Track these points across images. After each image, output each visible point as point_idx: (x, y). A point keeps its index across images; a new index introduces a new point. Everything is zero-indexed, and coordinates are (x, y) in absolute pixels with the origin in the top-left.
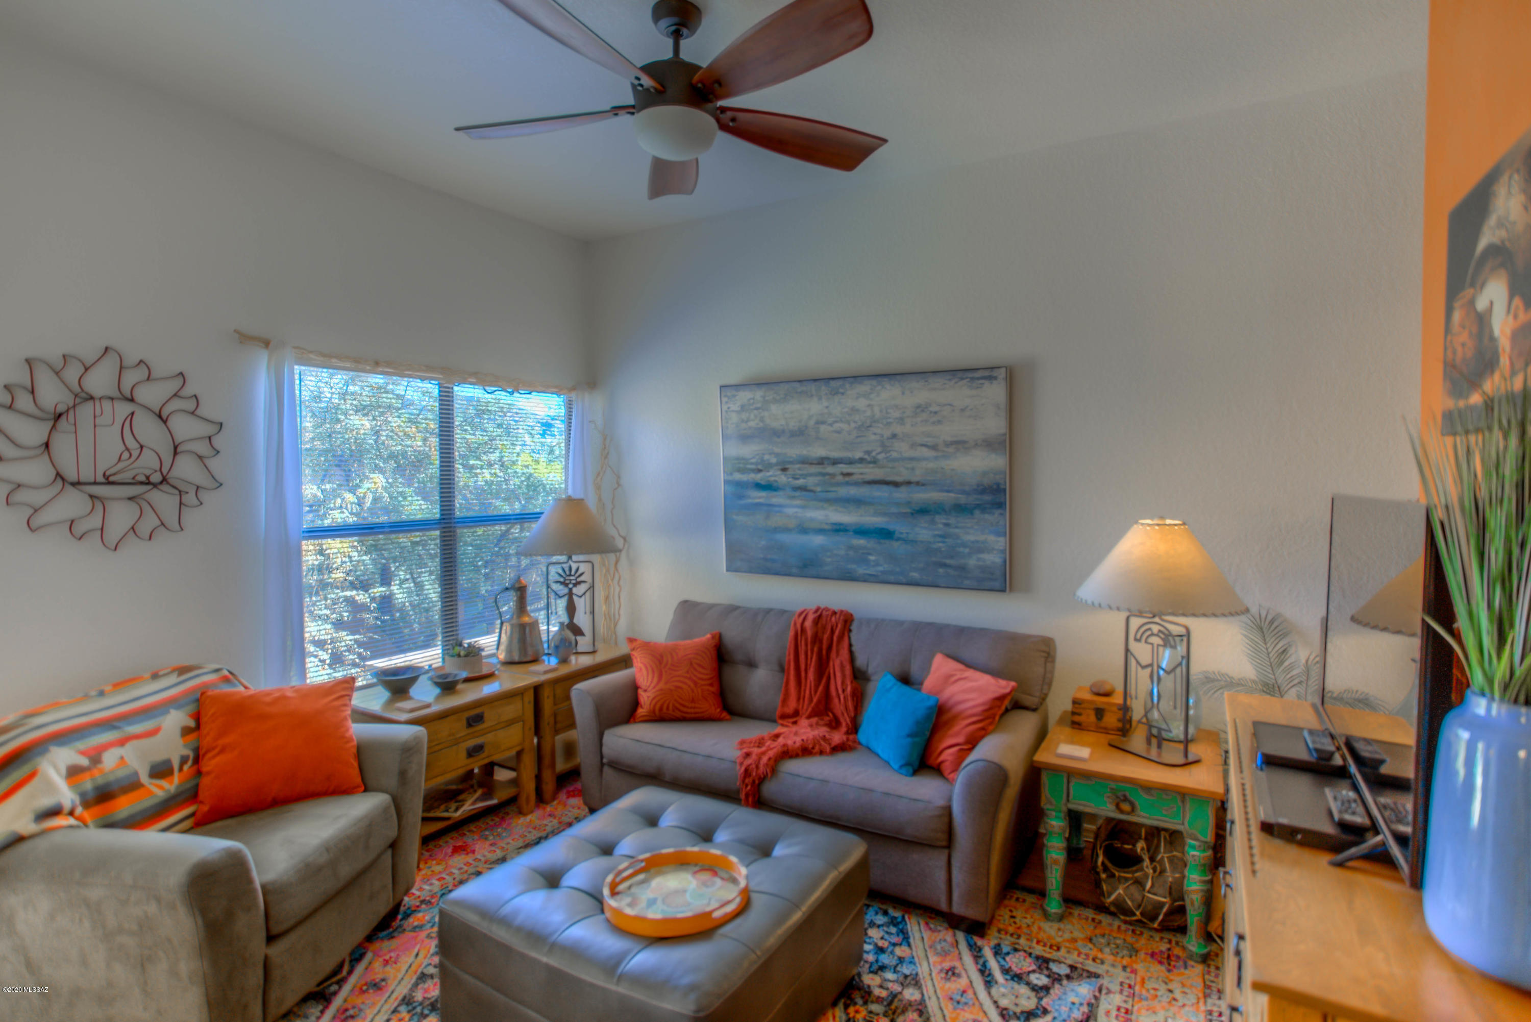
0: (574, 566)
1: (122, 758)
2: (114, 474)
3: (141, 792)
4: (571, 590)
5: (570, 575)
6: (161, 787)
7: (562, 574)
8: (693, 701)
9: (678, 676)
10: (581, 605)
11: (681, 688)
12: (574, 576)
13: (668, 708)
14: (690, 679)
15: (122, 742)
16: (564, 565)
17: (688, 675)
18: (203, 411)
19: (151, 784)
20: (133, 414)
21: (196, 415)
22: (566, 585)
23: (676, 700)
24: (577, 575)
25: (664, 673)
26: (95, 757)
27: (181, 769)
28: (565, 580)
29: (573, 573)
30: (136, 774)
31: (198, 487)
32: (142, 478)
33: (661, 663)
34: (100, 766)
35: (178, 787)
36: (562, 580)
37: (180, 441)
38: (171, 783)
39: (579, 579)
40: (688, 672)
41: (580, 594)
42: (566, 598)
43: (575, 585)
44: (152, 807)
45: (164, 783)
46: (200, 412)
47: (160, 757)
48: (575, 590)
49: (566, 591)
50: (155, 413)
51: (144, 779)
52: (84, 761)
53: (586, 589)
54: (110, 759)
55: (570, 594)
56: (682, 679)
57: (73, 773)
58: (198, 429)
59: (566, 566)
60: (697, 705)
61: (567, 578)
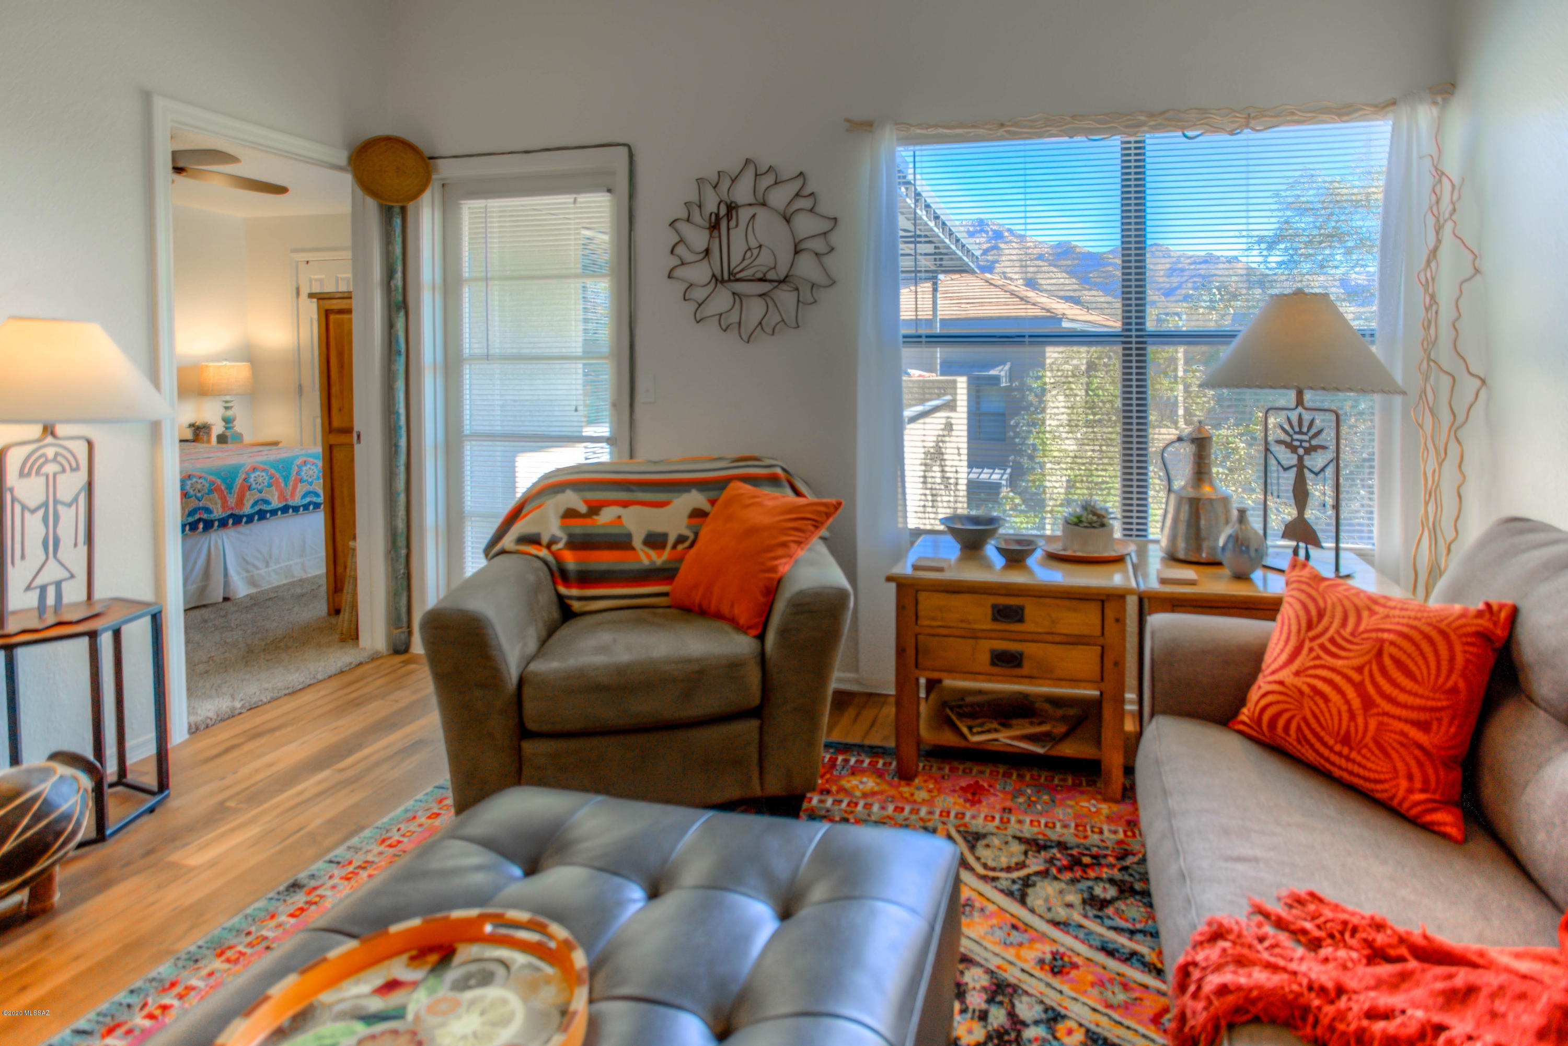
0: (1307, 417)
1: (620, 517)
2: (741, 271)
3: (629, 553)
4: (1300, 459)
5: (1300, 433)
6: (648, 556)
7: (1287, 427)
8: (1346, 740)
9: (1333, 669)
10: (1320, 491)
11: (1326, 699)
12: (1305, 434)
13: (1286, 728)
14: (1359, 687)
15: (625, 504)
16: (1290, 414)
17: (1356, 677)
18: (820, 209)
19: (642, 550)
20: (754, 216)
21: (815, 213)
22: (1294, 450)
23: (1305, 719)
24: (1311, 434)
25: (1305, 651)
26: (595, 509)
27: (674, 547)
28: (1293, 440)
29: (1305, 429)
30: (629, 536)
31: (813, 285)
32: (759, 275)
33: (1310, 627)
34: (595, 517)
35: (665, 562)
36: (1288, 439)
37: (801, 238)
38: (660, 556)
39: (1314, 442)
40: (1359, 669)
41: (1316, 469)
42: (1292, 474)
43: (1308, 451)
44: (632, 571)
45: (653, 553)
46: (817, 209)
47: (659, 529)
48: (1308, 461)
49: (1294, 461)
50: (779, 213)
51: (637, 542)
52: (583, 509)
53: (1326, 462)
54: (607, 515)
55: (1301, 466)
56: (1338, 679)
57: (569, 514)
58: (818, 225)
59: (1294, 416)
60: (1354, 755)
61: (1296, 437)
